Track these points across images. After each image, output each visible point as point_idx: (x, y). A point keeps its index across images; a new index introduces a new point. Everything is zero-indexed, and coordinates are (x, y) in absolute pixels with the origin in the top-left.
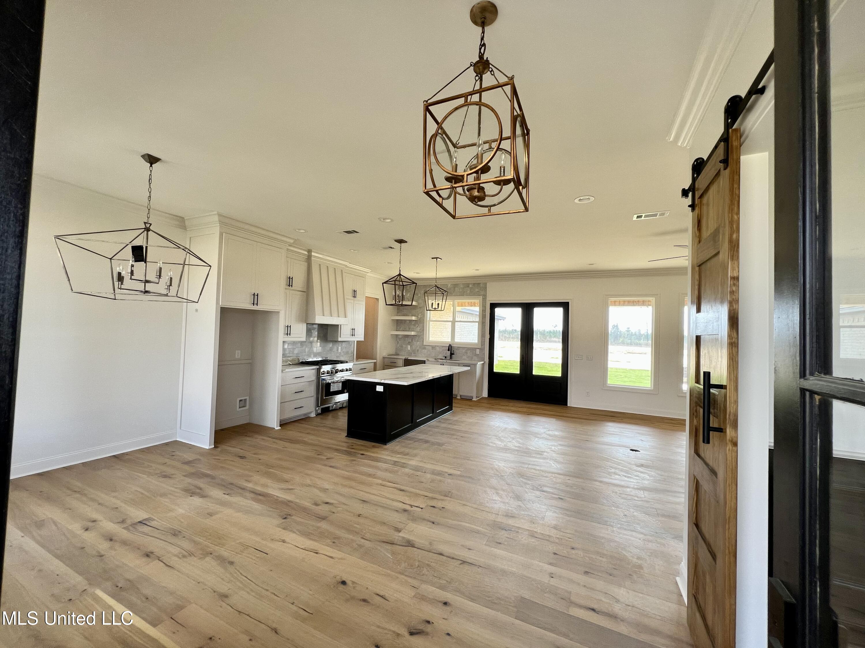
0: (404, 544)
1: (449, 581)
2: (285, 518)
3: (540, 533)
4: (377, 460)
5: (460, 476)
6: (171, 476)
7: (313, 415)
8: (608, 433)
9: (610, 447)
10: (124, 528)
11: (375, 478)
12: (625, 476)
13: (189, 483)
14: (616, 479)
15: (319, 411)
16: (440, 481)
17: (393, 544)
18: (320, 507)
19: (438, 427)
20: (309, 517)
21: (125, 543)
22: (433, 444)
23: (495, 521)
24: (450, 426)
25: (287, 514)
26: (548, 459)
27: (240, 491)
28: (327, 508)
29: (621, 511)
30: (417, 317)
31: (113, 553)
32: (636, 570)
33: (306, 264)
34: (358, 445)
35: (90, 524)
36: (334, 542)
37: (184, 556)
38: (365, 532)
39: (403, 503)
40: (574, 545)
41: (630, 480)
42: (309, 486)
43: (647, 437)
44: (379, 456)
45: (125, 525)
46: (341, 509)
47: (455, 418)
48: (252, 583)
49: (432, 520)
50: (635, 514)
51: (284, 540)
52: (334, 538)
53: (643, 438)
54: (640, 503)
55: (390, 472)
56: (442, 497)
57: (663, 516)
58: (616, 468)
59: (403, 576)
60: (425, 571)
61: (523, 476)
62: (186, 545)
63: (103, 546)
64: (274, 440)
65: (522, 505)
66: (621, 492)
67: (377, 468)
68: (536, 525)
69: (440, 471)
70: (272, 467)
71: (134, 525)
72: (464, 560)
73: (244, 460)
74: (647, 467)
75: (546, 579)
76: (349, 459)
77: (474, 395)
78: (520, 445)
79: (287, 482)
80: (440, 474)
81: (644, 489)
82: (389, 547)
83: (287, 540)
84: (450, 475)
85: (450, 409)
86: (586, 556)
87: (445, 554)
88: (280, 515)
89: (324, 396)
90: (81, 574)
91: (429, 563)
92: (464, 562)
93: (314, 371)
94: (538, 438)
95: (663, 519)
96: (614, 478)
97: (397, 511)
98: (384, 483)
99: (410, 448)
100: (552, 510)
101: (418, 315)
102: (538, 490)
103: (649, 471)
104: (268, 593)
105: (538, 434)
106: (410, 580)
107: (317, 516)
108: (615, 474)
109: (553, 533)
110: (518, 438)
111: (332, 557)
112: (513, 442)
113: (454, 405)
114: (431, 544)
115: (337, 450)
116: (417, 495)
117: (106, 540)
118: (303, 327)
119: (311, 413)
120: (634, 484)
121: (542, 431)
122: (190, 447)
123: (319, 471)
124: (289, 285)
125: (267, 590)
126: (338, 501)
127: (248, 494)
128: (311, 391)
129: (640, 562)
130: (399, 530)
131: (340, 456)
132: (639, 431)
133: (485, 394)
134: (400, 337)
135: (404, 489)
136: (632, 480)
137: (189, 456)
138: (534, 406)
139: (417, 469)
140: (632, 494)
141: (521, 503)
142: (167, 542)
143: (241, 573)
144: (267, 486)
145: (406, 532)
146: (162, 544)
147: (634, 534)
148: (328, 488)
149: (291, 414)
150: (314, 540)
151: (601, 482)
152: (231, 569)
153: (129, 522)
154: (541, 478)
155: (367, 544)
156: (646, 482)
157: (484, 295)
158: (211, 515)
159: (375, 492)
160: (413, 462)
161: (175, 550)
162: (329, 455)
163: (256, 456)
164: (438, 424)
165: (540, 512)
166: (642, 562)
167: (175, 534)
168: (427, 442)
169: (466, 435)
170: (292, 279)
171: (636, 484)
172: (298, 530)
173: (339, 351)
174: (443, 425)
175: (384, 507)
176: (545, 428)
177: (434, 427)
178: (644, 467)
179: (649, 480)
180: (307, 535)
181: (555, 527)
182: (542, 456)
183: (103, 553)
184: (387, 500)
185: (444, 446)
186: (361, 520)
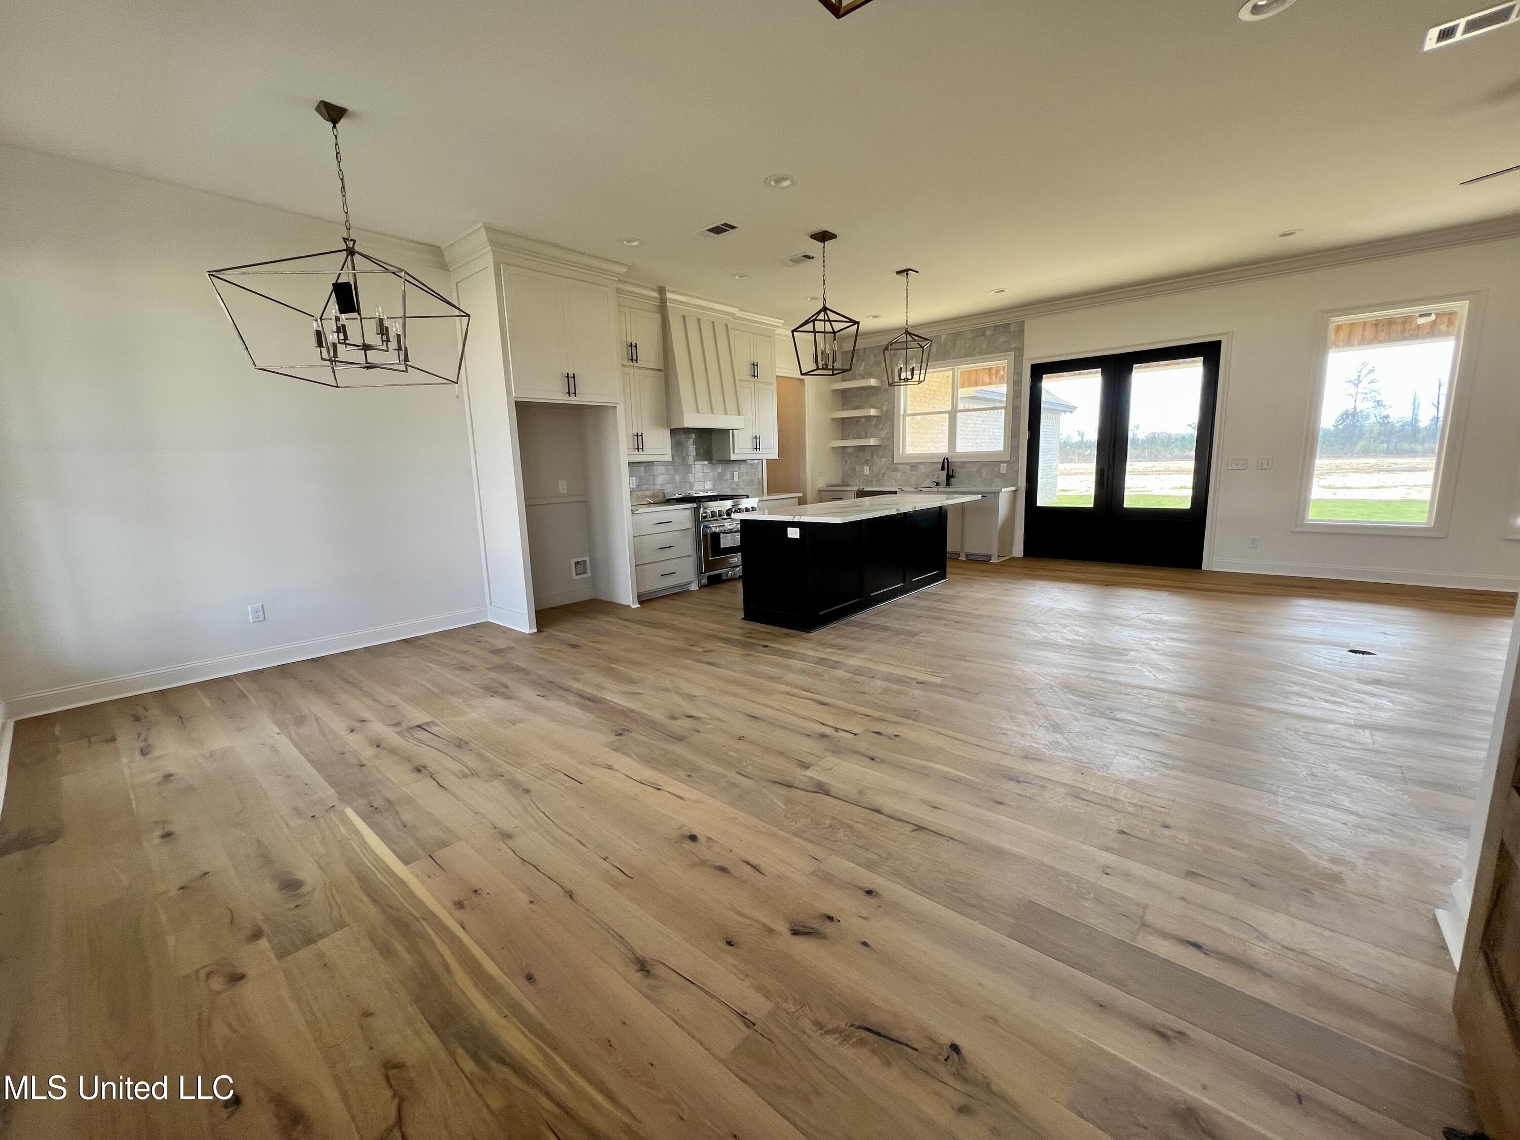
0: (810, 789)
1: (884, 855)
2: (620, 735)
3: (1095, 793)
4: (787, 655)
5: (941, 686)
6: (471, 669)
7: (694, 587)
8: (1294, 619)
9: (1292, 644)
10: (398, 733)
11: (781, 683)
12: (1327, 701)
13: (493, 679)
14: (1300, 706)
15: (704, 581)
16: (900, 693)
17: (791, 787)
18: (677, 722)
19: (915, 605)
20: (658, 735)
21: (393, 751)
22: (898, 632)
23: (999, 765)
24: (935, 604)
25: (624, 729)
26: (1136, 663)
27: (561, 692)
28: (688, 723)
29: (1304, 766)
30: (881, 408)
31: (378, 762)
32: (1325, 882)
33: (658, 316)
34: (762, 632)
35: (357, 724)
36: (689, 776)
37: (465, 776)
38: (744, 764)
39: (823, 724)
40: (1169, 821)
41: (1339, 709)
42: (666, 690)
43: (1402, 627)
44: (794, 650)
45: (399, 729)
46: (712, 727)
47: (950, 592)
48: (551, 822)
49: (871, 754)
50: (1341, 773)
51: (611, 766)
52: (692, 770)
53: (1389, 629)
54: (1355, 754)
55: (808, 674)
56: (898, 719)
57: (1421, 783)
58: (1303, 685)
59: (797, 839)
60: (840, 835)
61: (1075, 690)
62: (471, 761)
63: (368, 753)
64: (627, 623)
65: (1062, 741)
66: (1311, 730)
67: (787, 668)
68: (1088, 778)
69: (903, 676)
70: (616, 661)
71: (410, 729)
72: (920, 825)
73: (576, 650)
74: (1390, 684)
75: (1091, 875)
76: (743, 653)
77: (994, 552)
78: (1077, 638)
79: (634, 683)
80: (901, 680)
81: (1374, 727)
82: (783, 791)
83: (615, 766)
84: (921, 683)
85: (942, 576)
86: (1197, 844)
87: (884, 811)
88: (612, 730)
89: (710, 555)
90: (333, 784)
91: (851, 823)
92: (919, 828)
93: (688, 513)
94: (1121, 625)
95: (1419, 789)
96: (1296, 703)
97: (808, 735)
98: (795, 691)
99: (853, 638)
100: (1130, 753)
101: (883, 405)
102: (1103, 717)
103: (1396, 693)
104: (570, 839)
105: (1124, 619)
106: (809, 846)
107: (671, 735)
108: (1300, 695)
109: (1124, 794)
110: (1075, 625)
111: (681, 798)
112: (1063, 633)
113: (948, 570)
114: (861, 793)
115: (725, 640)
116: (851, 713)
117: (372, 746)
118: (664, 437)
119: (690, 583)
120: (1348, 716)
121: (1134, 613)
122: (505, 630)
123: (688, 668)
124: (632, 360)
125: (571, 835)
126: (710, 715)
127: (572, 698)
128: (687, 546)
129: (1335, 868)
130: (806, 766)
131: (726, 647)
132: (1378, 616)
133: (1018, 550)
134: (850, 451)
135: (828, 702)
136: (1343, 709)
137: (501, 644)
138: (1120, 570)
139: (858, 671)
140: (1337, 734)
141: (1061, 737)
142: (447, 755)
143: (537, 807)
144: (602, 688)
145: (819, 769)
146: (439, 756)
147: (1331, 811)
148: (696, 694)
149: (655, 584)
150: (658, 770)
151: (1260, 708)
152: (525, 799)
153: (404, 724)
154: (1114, 695)
155: (745, 782)
156: (1383, 714)
157: (1016, 349)
158: (513, 722)
159: (775, 704)
160: (854, 661)
161: (455, 766)
162: (709, 646)
163: (595, 645)
164: (915, 601)
165: (1100, 756)
166: (1343, 869)
167: (460, 744)
168: (886, 629)
169: (965, 619)
170: (636, 346)
171: (1352, 716)
172: (635, 753)
173: (736, 479)
174: (923, 603)
175: (786, 728)
176: (1141, 609)
177: (905, 606)
178: (1382, 685)
179: (1391, 710)
180: (648, 761)
181: (1132, 784)
182: (1125, 658)
183: (365, 762)
184: (795, 718)
185: (918, 637)
186: (741, 746)
